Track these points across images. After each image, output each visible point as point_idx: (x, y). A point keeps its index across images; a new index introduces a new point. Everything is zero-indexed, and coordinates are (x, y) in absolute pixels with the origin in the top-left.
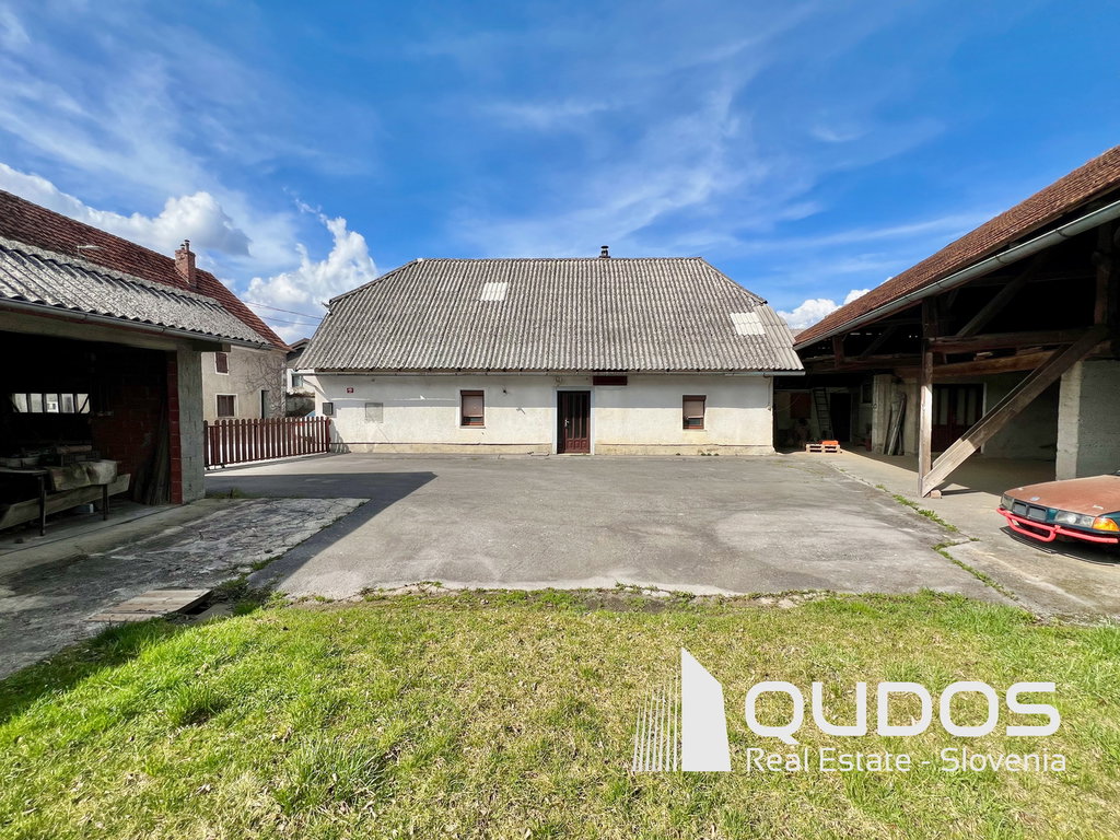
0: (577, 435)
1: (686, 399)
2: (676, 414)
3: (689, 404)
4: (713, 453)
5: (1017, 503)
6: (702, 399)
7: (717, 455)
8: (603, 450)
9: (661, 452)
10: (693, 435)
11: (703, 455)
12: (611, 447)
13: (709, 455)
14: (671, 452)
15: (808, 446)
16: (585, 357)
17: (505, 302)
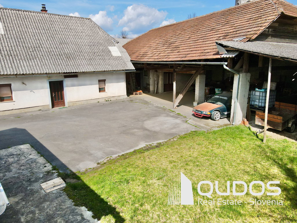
0: (59, 99)
1: (100, 81)
2: (96, 87)
3: (101, 83)
4: (109, 100)
5: (196, 110)
6: (104, 81)
7: (111, 100)
8: (71, 104)
9: (93, 102)
10: (102, 95)
11: (106, 101)
12: (74, 103)
13: (108, 101)
14: (96, 101)
15: (134, 93)
16: (61, 67)
17: (6, 35)
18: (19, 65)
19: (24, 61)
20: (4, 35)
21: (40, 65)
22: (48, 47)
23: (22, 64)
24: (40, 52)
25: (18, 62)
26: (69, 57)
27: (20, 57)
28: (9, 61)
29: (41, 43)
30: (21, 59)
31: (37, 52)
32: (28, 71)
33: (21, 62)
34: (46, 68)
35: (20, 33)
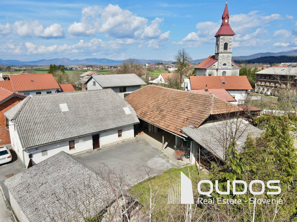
0: (96, 144)
1: (119, 131)
2: (117, 135)
4: (124, 141)
6: (121, 130)
8: (103, 147)
10: (120, 138)
11: (122, 142)
12: (105, 145)
14: (117, 143)
15: (138, 134)
16: (99, 127)
17: (70, 111)
18: (79, 130)
19: (81, 127)
20: (69, 112)
21: (89, 128)
22: (91, 115)
23: (80, 129)
24: (87, 119)
25: (78, 128)
26: (102, 119)
27: (79, 125)
28: (74, 128)
29: (87, 113)
30: (79, 126)
31: (86, 120)
32: (84, 133)
33: (80, 128)
34: (92, 129)
35: (76, 109)
